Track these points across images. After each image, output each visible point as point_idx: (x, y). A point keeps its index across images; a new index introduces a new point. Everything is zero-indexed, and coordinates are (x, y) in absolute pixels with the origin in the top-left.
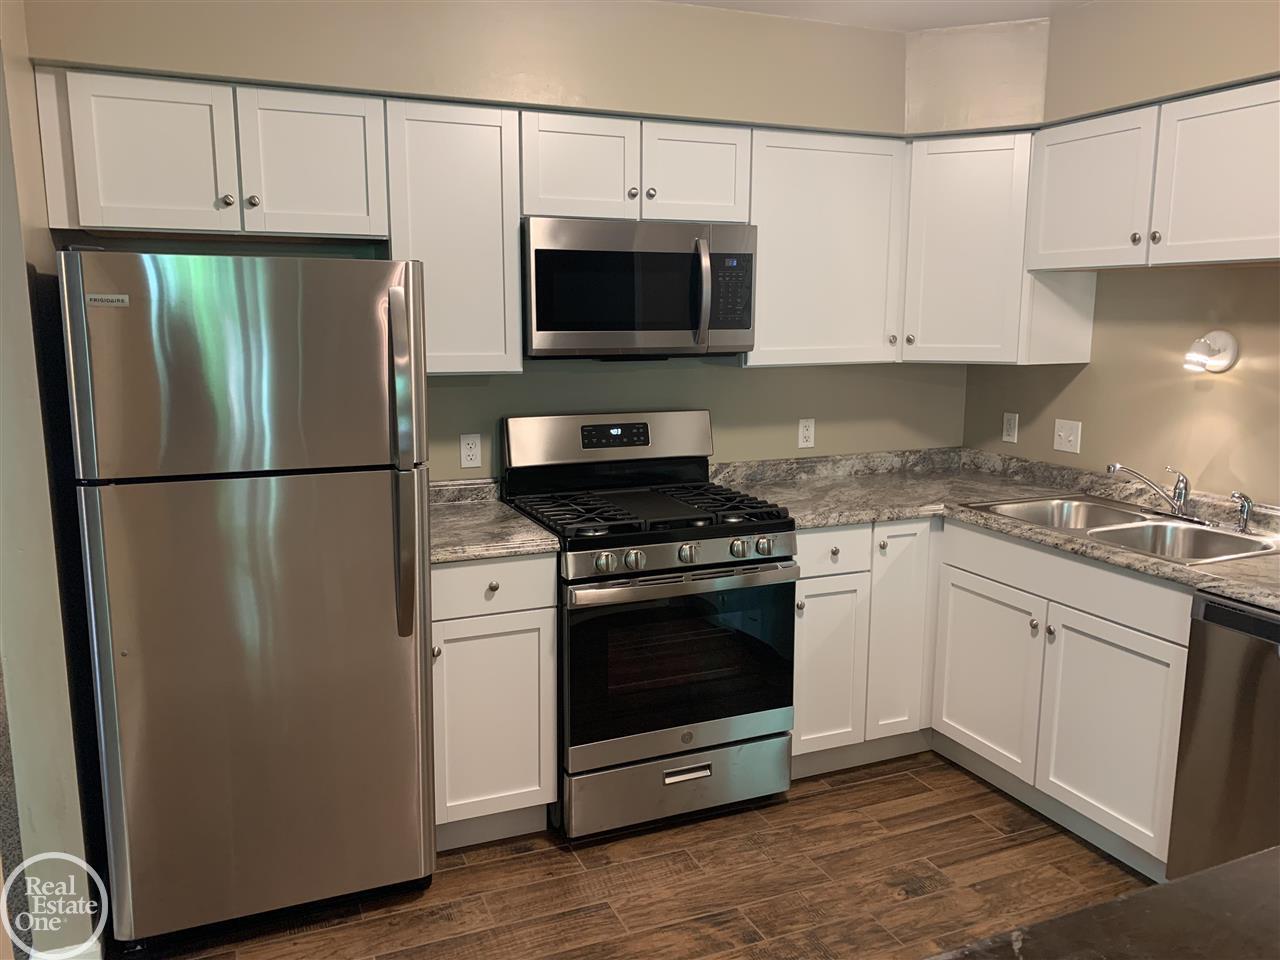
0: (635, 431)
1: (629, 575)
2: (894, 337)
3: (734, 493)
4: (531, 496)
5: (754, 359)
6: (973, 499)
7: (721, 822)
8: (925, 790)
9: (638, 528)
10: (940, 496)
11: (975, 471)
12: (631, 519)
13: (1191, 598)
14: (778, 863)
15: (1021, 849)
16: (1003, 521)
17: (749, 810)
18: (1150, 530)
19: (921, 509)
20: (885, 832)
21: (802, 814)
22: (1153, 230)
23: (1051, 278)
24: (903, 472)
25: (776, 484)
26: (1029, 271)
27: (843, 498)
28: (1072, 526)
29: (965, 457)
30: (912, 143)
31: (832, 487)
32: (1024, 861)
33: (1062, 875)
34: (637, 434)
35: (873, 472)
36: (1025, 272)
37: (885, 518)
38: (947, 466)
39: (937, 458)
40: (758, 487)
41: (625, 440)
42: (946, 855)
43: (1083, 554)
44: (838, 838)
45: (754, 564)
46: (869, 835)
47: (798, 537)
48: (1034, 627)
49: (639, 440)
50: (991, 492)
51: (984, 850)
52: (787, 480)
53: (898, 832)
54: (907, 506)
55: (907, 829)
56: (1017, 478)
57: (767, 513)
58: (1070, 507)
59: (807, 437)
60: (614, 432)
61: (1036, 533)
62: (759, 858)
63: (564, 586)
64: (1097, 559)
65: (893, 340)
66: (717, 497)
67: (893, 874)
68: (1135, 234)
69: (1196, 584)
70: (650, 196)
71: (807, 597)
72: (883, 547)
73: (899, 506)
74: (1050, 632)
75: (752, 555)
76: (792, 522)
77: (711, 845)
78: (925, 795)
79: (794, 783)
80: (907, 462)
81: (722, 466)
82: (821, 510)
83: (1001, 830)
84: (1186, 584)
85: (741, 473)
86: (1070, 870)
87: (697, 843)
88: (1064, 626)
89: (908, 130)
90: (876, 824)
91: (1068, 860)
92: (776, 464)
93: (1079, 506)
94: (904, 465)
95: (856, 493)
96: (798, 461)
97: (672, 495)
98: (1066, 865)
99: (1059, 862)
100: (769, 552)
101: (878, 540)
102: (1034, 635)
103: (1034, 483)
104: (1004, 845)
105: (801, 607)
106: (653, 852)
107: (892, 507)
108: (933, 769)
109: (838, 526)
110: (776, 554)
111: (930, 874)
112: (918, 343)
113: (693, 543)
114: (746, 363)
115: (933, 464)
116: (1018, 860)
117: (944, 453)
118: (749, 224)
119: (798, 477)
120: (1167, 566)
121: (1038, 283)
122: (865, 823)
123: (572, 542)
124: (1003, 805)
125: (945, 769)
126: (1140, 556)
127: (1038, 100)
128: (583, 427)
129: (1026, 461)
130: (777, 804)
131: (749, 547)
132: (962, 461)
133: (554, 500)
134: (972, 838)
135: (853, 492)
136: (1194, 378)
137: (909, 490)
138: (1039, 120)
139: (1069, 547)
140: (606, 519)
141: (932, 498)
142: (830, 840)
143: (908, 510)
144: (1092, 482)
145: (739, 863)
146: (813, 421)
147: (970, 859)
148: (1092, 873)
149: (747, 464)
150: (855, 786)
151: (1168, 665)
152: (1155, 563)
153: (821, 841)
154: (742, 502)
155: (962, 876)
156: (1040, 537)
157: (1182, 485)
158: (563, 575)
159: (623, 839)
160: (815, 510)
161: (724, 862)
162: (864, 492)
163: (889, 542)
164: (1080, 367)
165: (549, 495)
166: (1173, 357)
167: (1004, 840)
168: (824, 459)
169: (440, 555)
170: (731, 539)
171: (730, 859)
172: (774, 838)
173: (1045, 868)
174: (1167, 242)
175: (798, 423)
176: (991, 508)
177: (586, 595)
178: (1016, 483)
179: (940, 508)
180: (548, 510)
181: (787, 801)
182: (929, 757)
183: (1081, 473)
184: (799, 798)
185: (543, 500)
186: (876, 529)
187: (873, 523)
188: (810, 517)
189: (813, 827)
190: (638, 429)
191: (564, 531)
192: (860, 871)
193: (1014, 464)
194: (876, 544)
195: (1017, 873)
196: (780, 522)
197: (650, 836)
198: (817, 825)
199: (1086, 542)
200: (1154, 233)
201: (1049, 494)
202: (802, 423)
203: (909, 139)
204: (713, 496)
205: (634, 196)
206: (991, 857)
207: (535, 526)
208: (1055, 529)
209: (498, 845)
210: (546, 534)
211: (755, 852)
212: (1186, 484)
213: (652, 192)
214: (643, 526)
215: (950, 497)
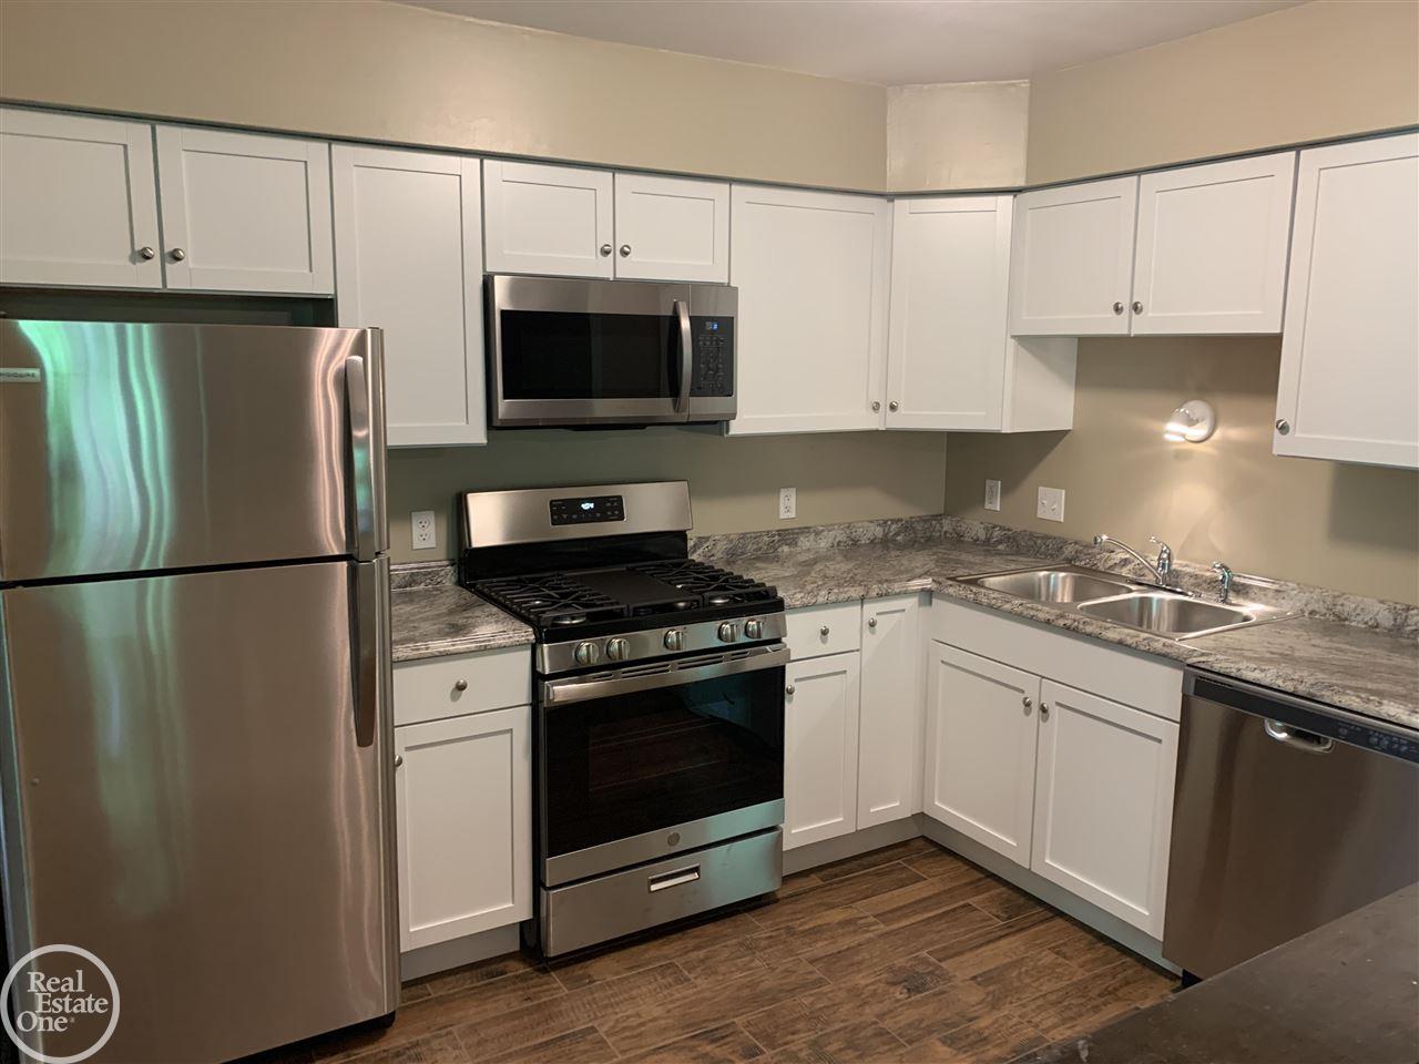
0: (609, 504)
1: (612, 666)
2: (878, 404)
3: (718, 571)
4: (494, 580)
5: (737, 428)
6: (959, 572)
7: (710, 929)
8: (919, 879)
9: (620, 614)
10: (926, 568)
11: (958, 540)
12: (612, 604)
13: (1181, 674)
14: (774, 969)
15: (1018, 936)
16: (993, 596)
17: (738, 912)
18: (1137, 603)
19: (910, 583)
20: (882, 928)
21: (795, 913)
22: (1135, 301)
23: (1035, 344)
24: (885, 543)
25: (758, 559)
26: (1013, 337)
27: (830, 573)
28: (1059, 600)
29: (947, 525)
30: (893, 201)
31: (815, 561)
32: (1022, 948)
33: (1061, 960)
34: (611, 509)
35: (855, 542)
36: (1009, 336)
37: (874, 594)
38: (928, 534)
39: (919, 527)
40: (740, 562)
41: (598, 515)
42: (945, 948)
43: (1076, 630)
44: (832, 937)
45: (741, 648)
46: (867, 931)
47: (788, 617)
48: (1028, 705)
49: (613, 515)
50: (976, 564)
51: (981, 940)
52: (768, 555)
53: (895, 926)
54: (895, 581)
55: (904, 923)
56: (1000, 547)
57: (754, 593)
58: (1056, 578)
59: (788, 507)
60: (586, 506)
61: (1028, 608)
62: (753, 965)
63: (540, 682)
64: (1089, 635)
65: (876, 407)
66: (700, 576)
67: (892, 972)
68: (1117, 304)
69: (1186, 659)
70: (625, 254)
71: (796, 680)
72: (872, 625)
73: (887, 581)
74: (1044, 710)
75: (741, 639)
76: (781, 601)
77: (701, 954)
78: (919, 885)
79: (786, 879)
80: (889, 531)
81: (701, 540)
82: (809, 588)
83: (997, 917)
84: (1176, 660)
85: (722, 546)
86: (1068, 955)
87: (686, 953)
88: (1058, 704)
89: (890, 189)
90: (871, 919)
91: (1065, 944)
92: (757, 536)
93: (1064, 578)
94: (886, 535)
95: (841, 567)
96: (780, 532)
97: (652, 575)
98: (1064, 949)
99: (1057, 946)
100: (759, 635)
101: (867, 619)
102: (1027, 713)
103: (1018, 553)
104: (1002, 933)
105: (791, 692)
106: (639, 966)
107: (880, 582)
108: (926, 856)
109: (826, 605)
110: (765, 637)
111: (931, 969)
112: (901, 410)
113: (680, 628)
114: (728, 431)
115: (915, 532)
116: (1017, 947)
117: (925, 521)
118: (729, 285)
119: (780, 550)
120: (1158, 641)
121: (1021, 349)
122: (862, 918)
123: (549, 633)
124: (998, 891)
125: (938, 855)
126: (1132, 631)
127: (1020, 161)
128: (551, 502)
129: (1009, 530)
130: (768, 904)
131: (738, 631)
132: (945, 529)
133: (521, 584)
134: (970, 927)
135: (838, 566)
136: (1175, 447)
137: (895, 563)
138: (1020, 182)
139: (1061, 622)
140: (585, 606)
141: (918, 571)
142: (826, 939)
143: (896, 585)
144: (1076, 552)
145: (732, 972)
146: (794, 490)
147: (971, 949)
148: (1089, 956)
149: (727, 537)
150: (847, 880)
151: (1160, 741)
152: (1145, 639)
153: (816, 942)
154: (726, 581)
155: (963, 968)
156: (1032, 613)
157: (1165, 556)
158: (539, 669)
159: (604, 954)
160: (803, 587)
161: (716, 973)
162: (850, 566)
163: (879, 619)
164: (1064, 433)
165: (515, 578)
166: (1153, 425)
167: (1001, 928)
168: (805, 530)
169: (401, 652)
170: (718, 623)
171: (723, 969)
172: (766, 942)
173: (1044, 953)
174: (1149, 312)
175: (779, 492)
176: (979, 582)
177: (563, 691)
178: (1000, 554)
179: (927, 582)
180: (517, 596)
181: (777, 901)
182: (921, 843)
183: (1065, 542)
184: (791, 896)
185: (509, 583)
186: (865, 606)
187: (862, 600)
188: (799, 596)
189: (807, 927)
190: (612, 502)
191: (539, 620)
192: (859, 971)
193: (997, 533)
194: (866, 621)
195: (1017, 961)
196: (767, 602)
197: (634, 949)
198: (811, 925)
199: (1078, 617)
200: (1136, 304)
201: (1034, 564)
202: (783, 493)
203: (891, 197)
204: (696, 575)
205: (607, 253)
206: (991, 946)
207: (502, 615)
208: (1044, 604)
209: (465, 971)
210: (518, 624)
211: (747, 959)
212: (1169, 555)
213: (626, 249)
214: (625, 613)
215: (936, 570)
